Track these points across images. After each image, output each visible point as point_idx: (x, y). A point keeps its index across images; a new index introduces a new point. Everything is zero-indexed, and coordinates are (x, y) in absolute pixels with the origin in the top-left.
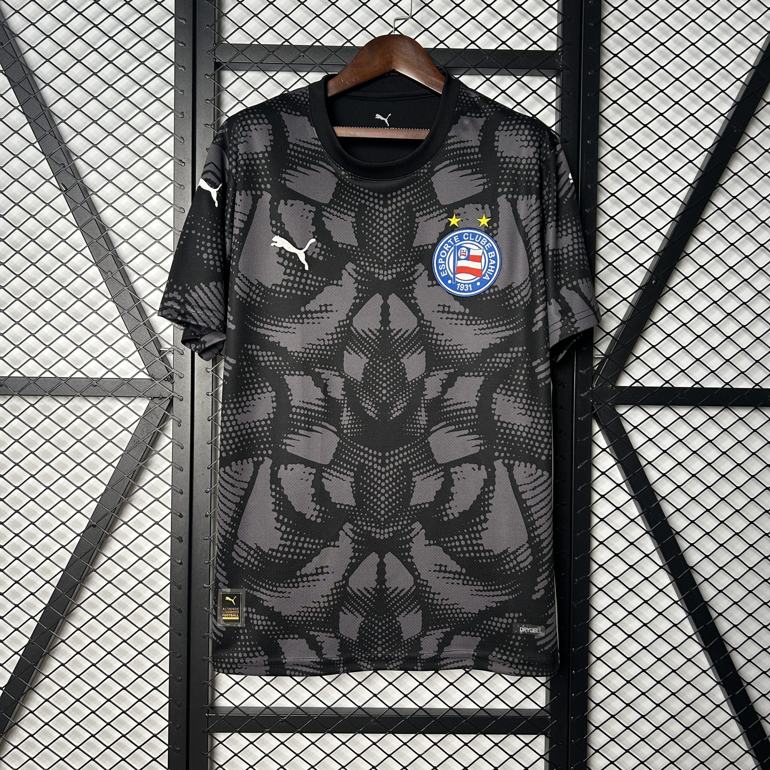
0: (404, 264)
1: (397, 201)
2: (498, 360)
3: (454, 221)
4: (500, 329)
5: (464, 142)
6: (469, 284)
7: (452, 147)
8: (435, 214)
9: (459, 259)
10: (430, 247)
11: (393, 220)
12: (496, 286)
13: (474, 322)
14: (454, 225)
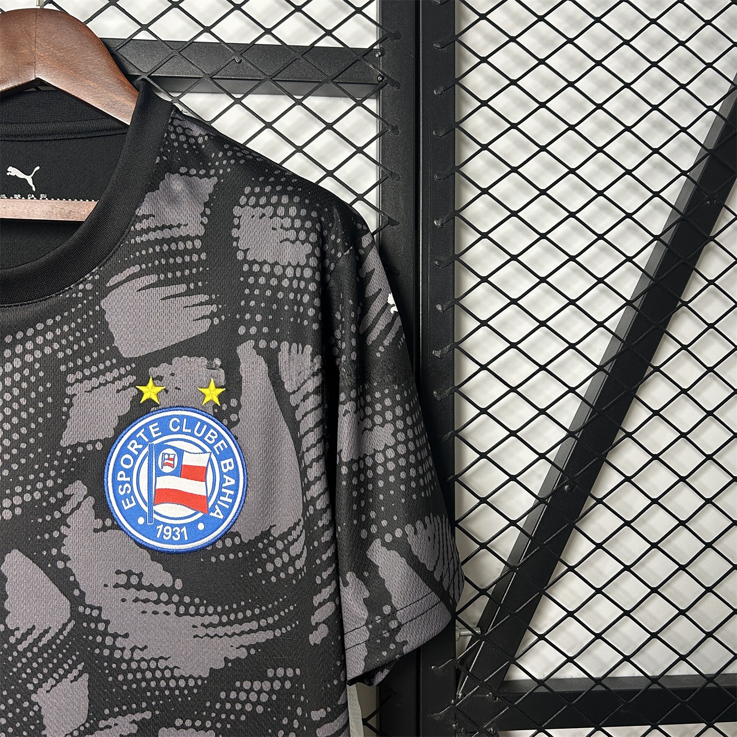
0: (40, 485)
1: (25, 352)
2: (243, 696)
3: (150, 391)
4: (246, 627)
5: (170, 227)
6: (181, 526)
7: (145, 238)
8: (109, 376)
9: (160, 474)
10: (99, 446)
11: (16, 392)
12: (237, 534)
13: (192, 610)
14: (150, 400)
